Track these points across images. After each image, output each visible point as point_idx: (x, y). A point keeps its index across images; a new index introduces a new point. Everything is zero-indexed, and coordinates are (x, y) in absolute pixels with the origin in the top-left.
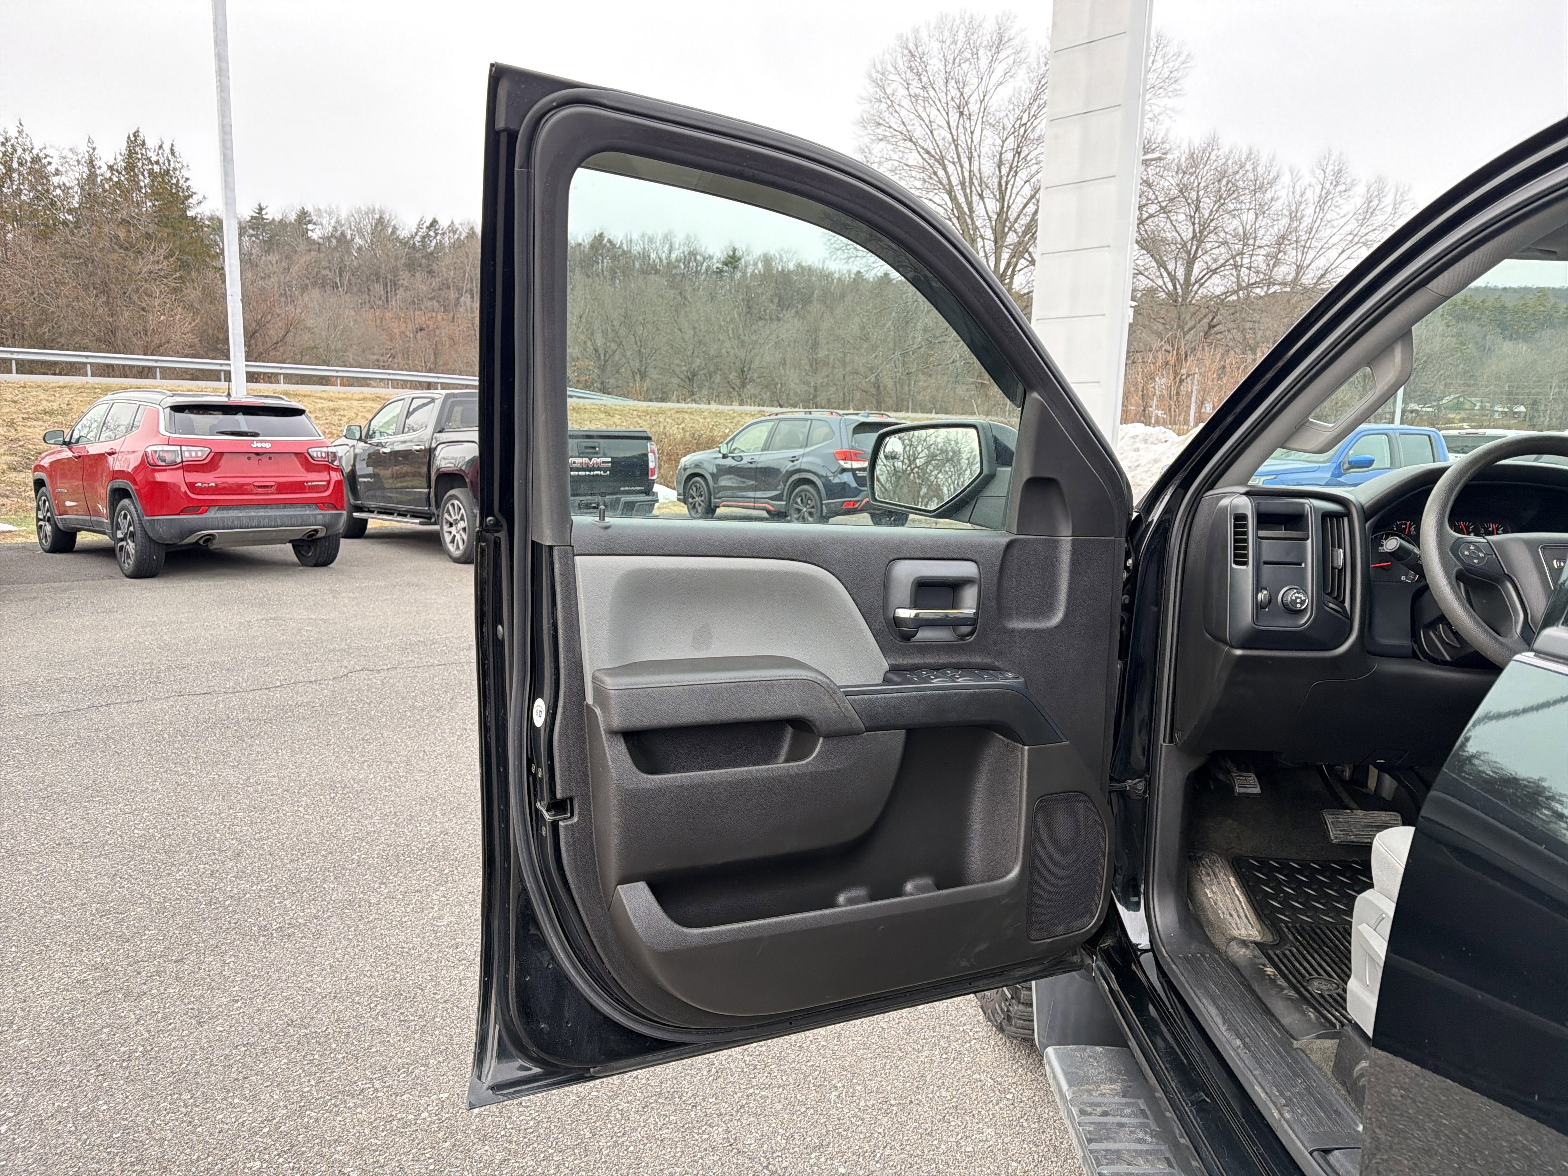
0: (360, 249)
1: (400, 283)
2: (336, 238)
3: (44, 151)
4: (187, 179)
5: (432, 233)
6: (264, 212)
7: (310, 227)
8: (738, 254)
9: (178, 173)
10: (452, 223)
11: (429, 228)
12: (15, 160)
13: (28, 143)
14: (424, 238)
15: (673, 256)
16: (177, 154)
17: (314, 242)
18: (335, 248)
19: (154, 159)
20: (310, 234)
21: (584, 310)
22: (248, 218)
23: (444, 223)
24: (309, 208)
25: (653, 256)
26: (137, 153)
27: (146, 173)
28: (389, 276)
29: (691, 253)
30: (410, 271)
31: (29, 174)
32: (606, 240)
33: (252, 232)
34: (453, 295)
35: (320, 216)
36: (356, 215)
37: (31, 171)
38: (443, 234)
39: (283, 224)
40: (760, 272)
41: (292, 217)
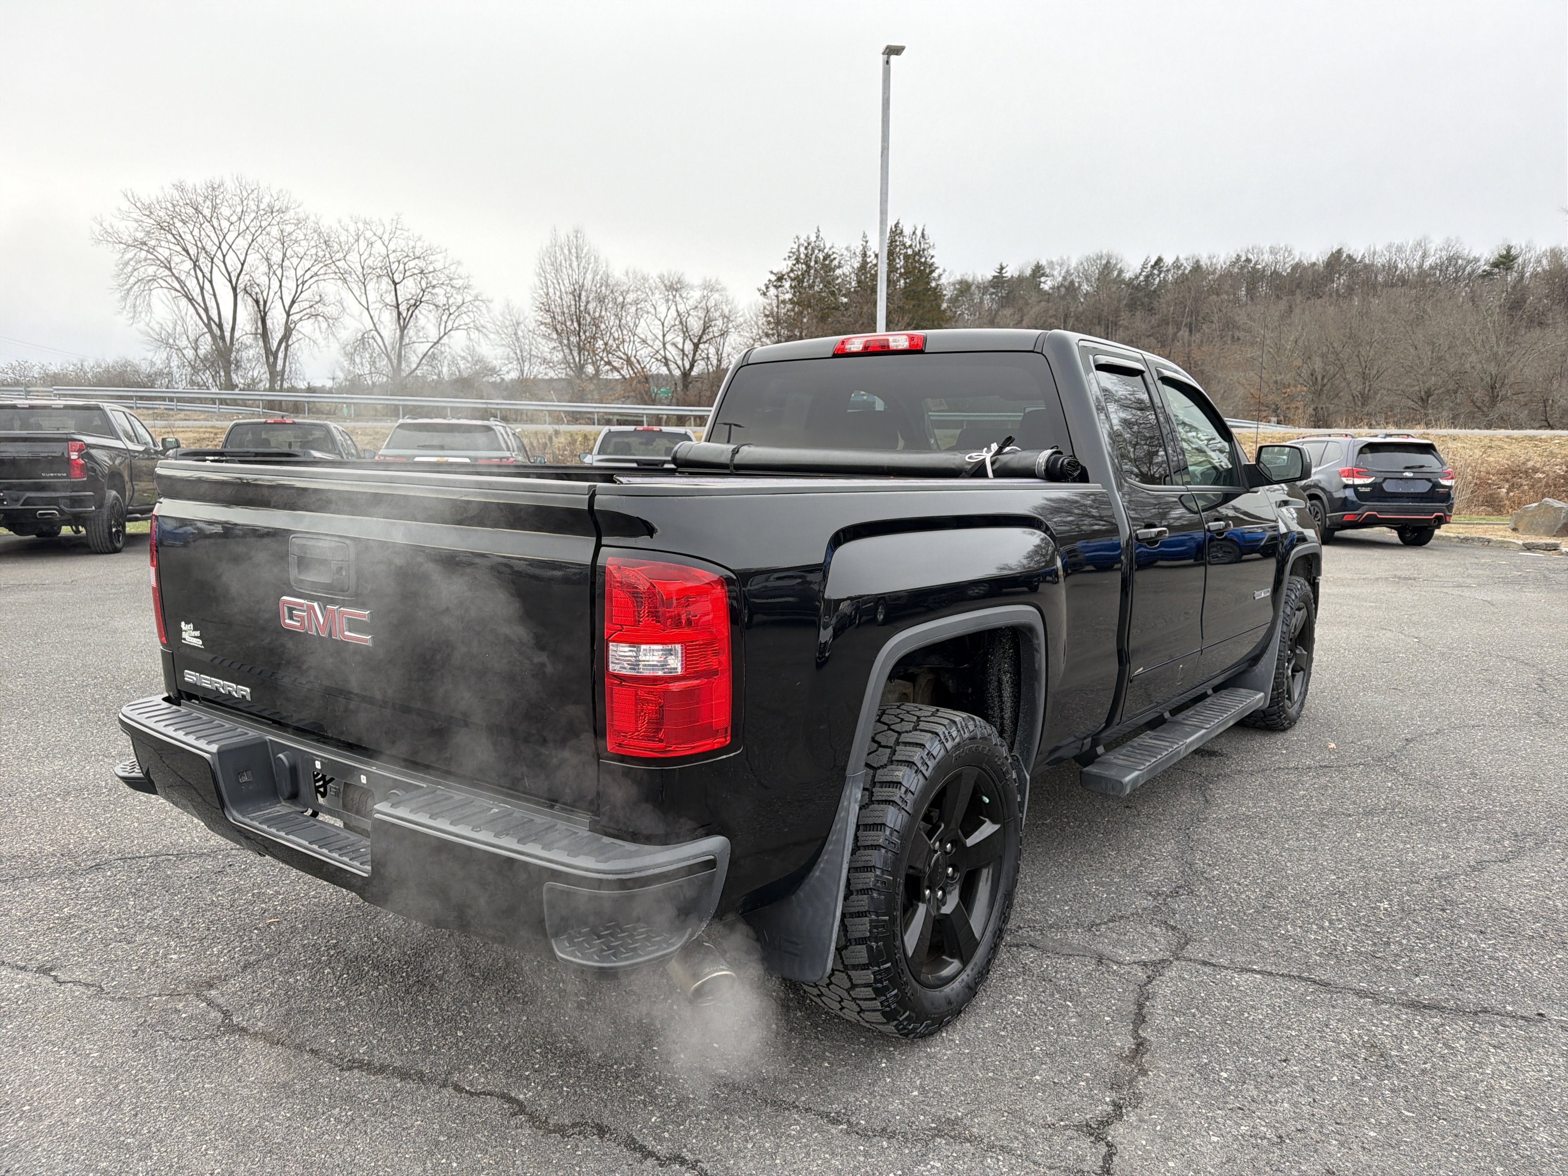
0: (1087, 294)
1: (1121, 322)
2: (1065, 287)
3: (833, 250)
4: (932, 257)
5: (1156, 272)
6: (1004, 271)
7: (1043, 279)
8: (1513, 252)
9: (926, 252)
10: (1178, 259)
11: (1153, 267)
12: (813, 259)
13: (822, 245)
14: (1147, 277)
15: (1426, 265)
16: (926, 237)
17: (1046, 293)
18: (1064, 296)
19: (908, 243)
20: (1042, 286)
21: (1302, 335)
22: (991, 278)
23: (1169, 260)
24: (1043, 262)
25: (1402, 266)
26: (896, 241)
27: (902, 257)
28: (1111, 319)
29: (1449, 259)
30: (1130, 312)
31: (821, 269)
32: (1345, 256)
33: (992, 290)
34: (1171, 330)
35: (1053, 269)
36: (1085, 264)
37: (824, 266)
38: (1168, 271)
39: (1021, 279)
40: (1543, 270)
41: (1028, 272)
